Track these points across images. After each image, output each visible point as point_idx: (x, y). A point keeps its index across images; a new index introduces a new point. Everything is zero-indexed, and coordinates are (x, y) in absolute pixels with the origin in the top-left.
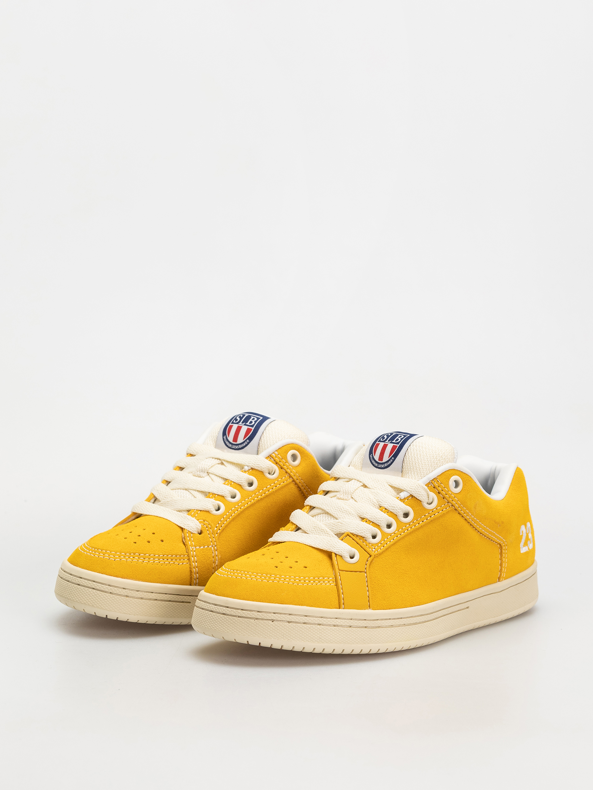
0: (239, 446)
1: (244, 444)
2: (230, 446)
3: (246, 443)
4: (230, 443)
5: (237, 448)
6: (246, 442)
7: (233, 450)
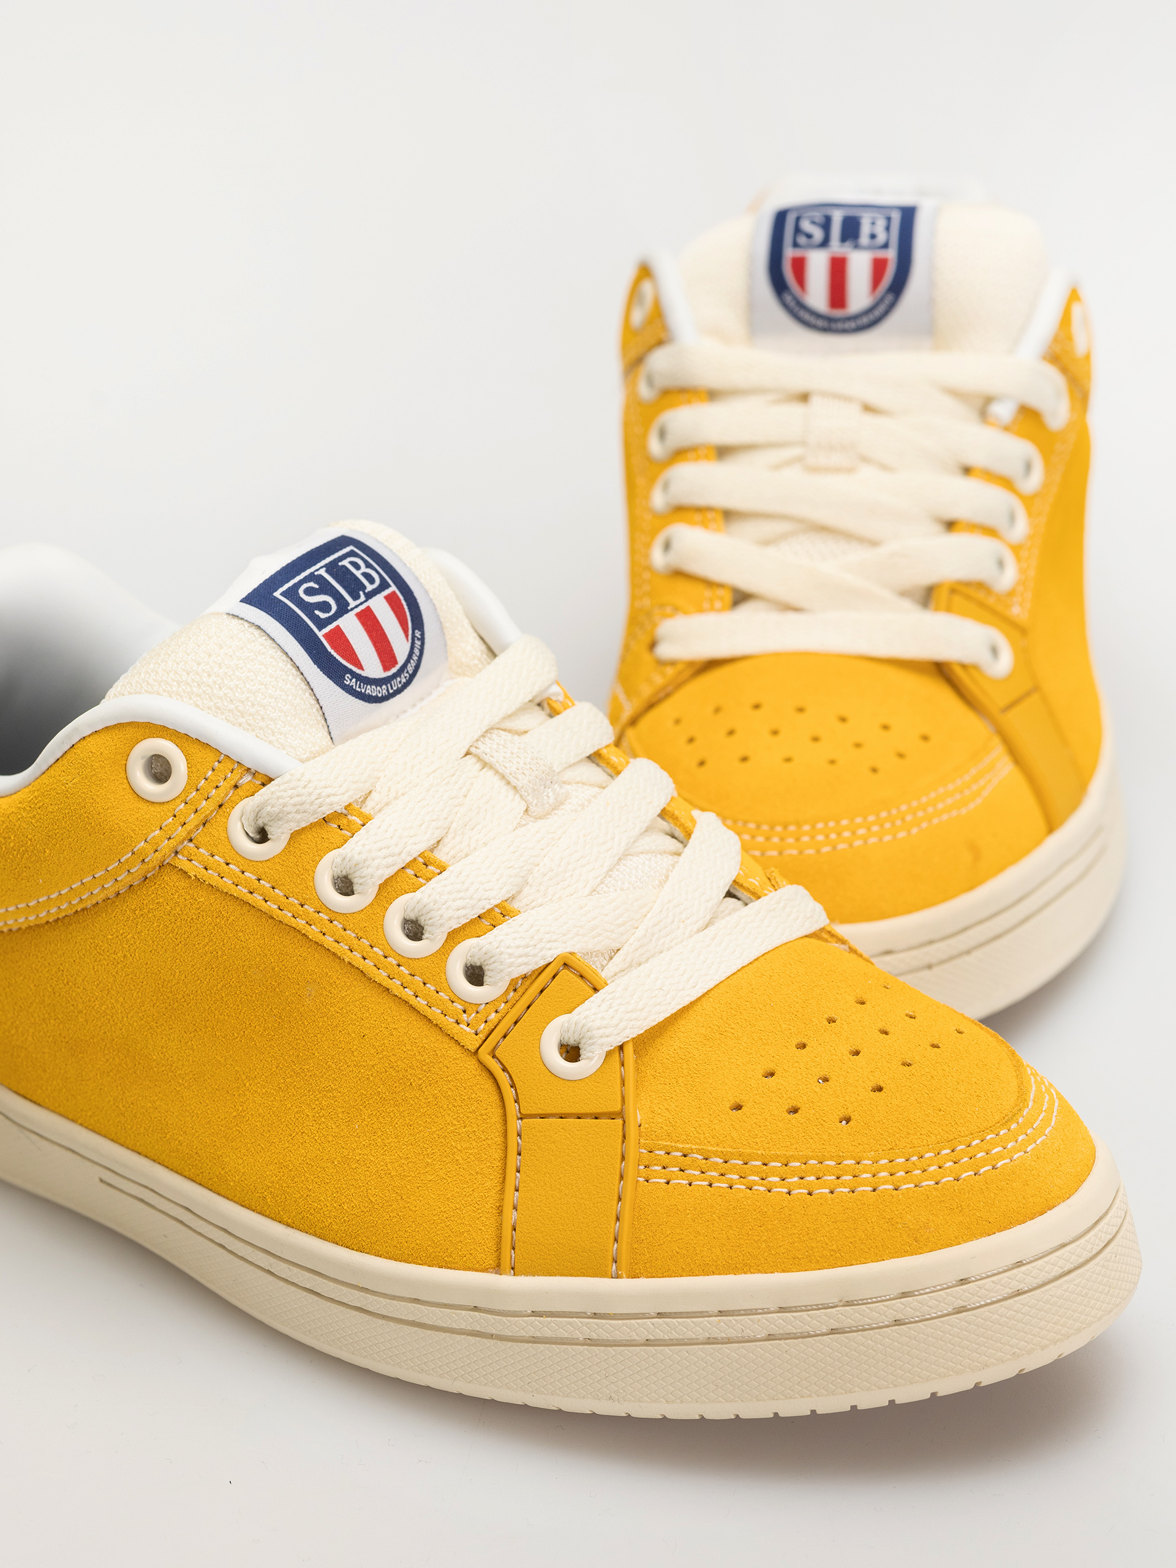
0: (407, 672)
1: (417, 652)
2: (382, 691)
3: (418, 643)
4: (378, 682)
5: (404, 680)
6: (416, 642)
7: (398, 696)
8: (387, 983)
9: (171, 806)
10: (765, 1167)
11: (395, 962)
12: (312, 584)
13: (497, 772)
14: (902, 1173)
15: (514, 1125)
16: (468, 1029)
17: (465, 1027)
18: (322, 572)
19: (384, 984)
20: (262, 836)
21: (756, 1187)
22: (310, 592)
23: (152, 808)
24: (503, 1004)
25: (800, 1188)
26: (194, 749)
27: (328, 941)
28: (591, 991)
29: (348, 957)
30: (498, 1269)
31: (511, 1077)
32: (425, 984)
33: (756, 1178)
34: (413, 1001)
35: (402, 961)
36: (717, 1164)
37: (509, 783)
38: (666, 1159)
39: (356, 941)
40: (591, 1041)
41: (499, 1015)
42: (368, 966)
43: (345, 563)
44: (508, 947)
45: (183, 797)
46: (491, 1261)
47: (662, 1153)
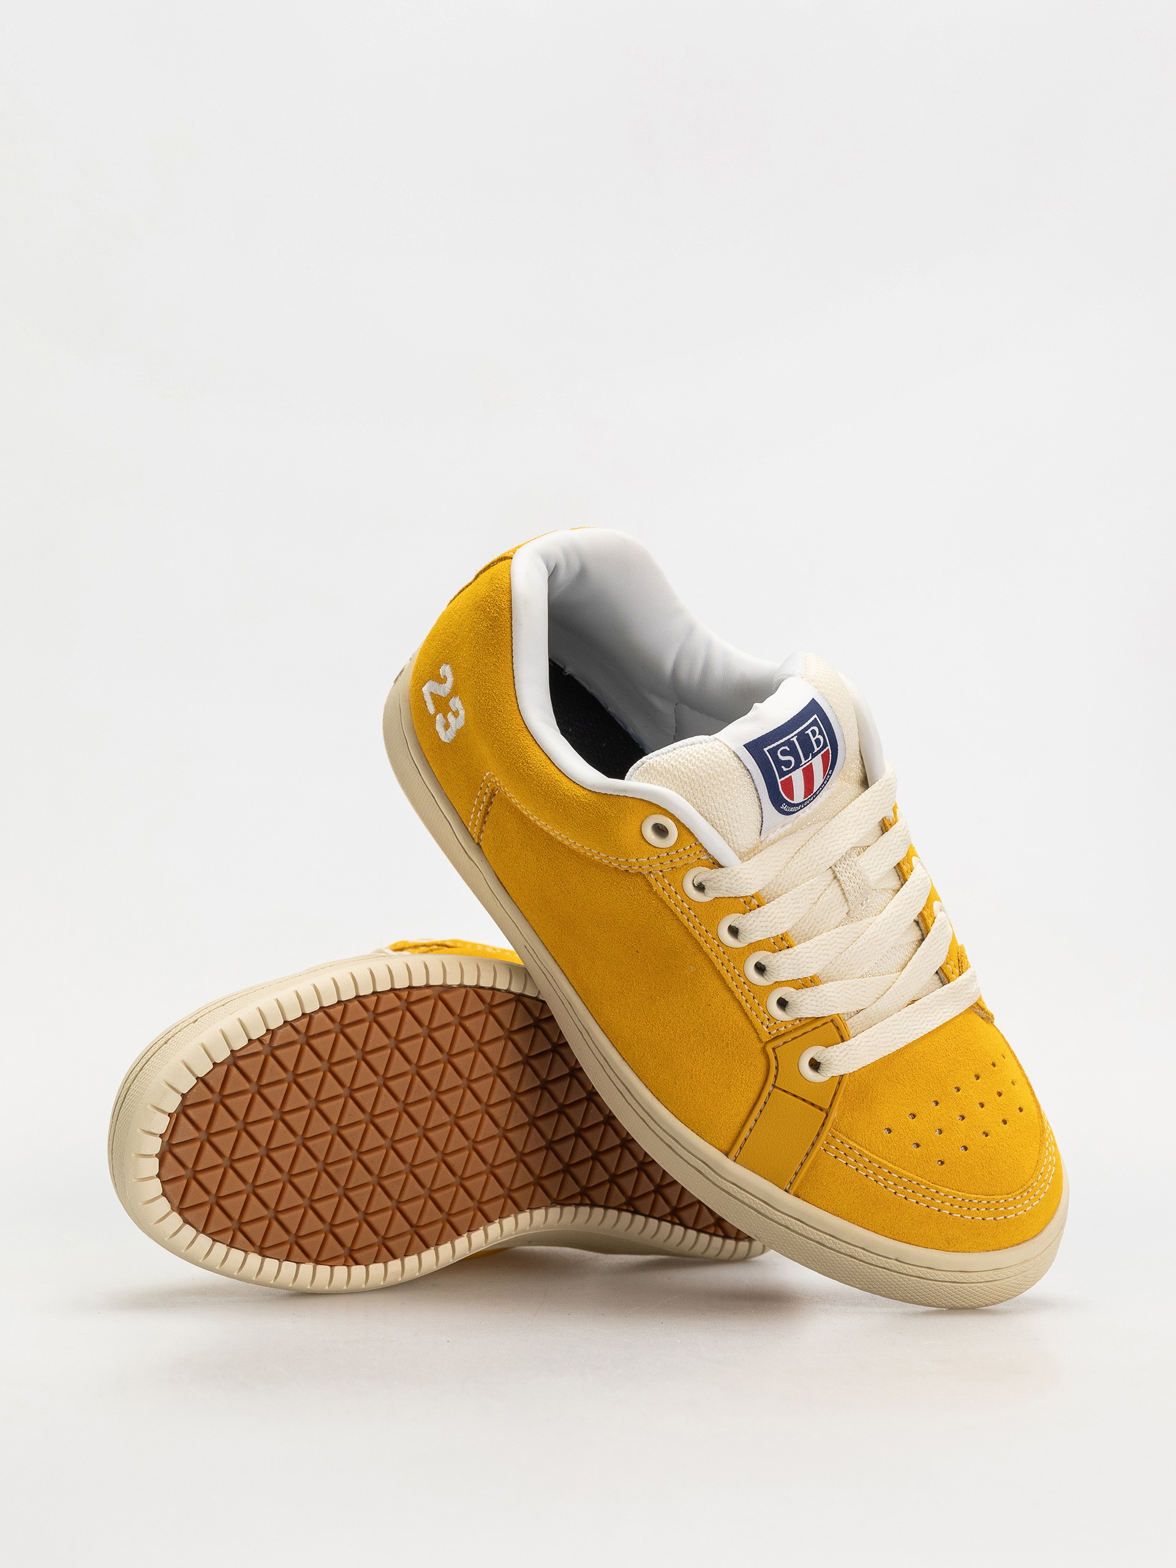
2: (795, 809)
3: (828, 777)
4: (796, 804)
8: (734, 989)
9: (659, 851)
10: (889, 1174)
11: (743, 981)
12: (786, 748)
13: (840, 885)
14: (957, 1207)
15: (769, 1088)
16: (766, 1029)
17: (765, 1028)
18: (794, 739)
19: (732, 989)
20: (700, 888)
21: (880, 1183)
22: (784, 753)
23: (648, 847)
24: (791, 1025)
25: (902, 1194)
26: (684, 832)
27: (712, 955)
28: (839, 1039)
29: (719, 967)
30: (727, 1154)
31: (778, 1063)
32: (754, 998)
33: (882, 1178)
34: (743, 1003)
35: (747, 982)
36: (865, 1161)
37: (844, 894)
38: (840, 1146)
39: (727, 962)
40: (828, 1069)
41: (786, 1030)
42: (728, 977)
43: (809, 732)
44: (807, 1004)
45: (667, 850)
46: (726, 1147)
47: (839, 1141)
